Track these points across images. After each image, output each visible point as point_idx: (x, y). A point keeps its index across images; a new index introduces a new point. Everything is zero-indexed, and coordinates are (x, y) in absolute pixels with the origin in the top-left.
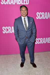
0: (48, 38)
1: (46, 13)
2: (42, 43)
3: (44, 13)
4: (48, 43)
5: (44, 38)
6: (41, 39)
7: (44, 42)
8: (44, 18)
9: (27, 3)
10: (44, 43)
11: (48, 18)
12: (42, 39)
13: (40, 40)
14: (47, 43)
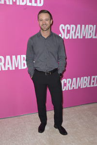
0: (82, 78)
1: (79, 26)
2: (70, 89)
3: (74, 26)
4: (81, 87)
5: (74, 79)
6: (68, 80)
7: (75, 86)
8: (74, 38)
9: (40, 3)
10: (75, 88)
11: (82, 38)
12: (70, 80)
13: (65, 82)
14: (79, 87)
